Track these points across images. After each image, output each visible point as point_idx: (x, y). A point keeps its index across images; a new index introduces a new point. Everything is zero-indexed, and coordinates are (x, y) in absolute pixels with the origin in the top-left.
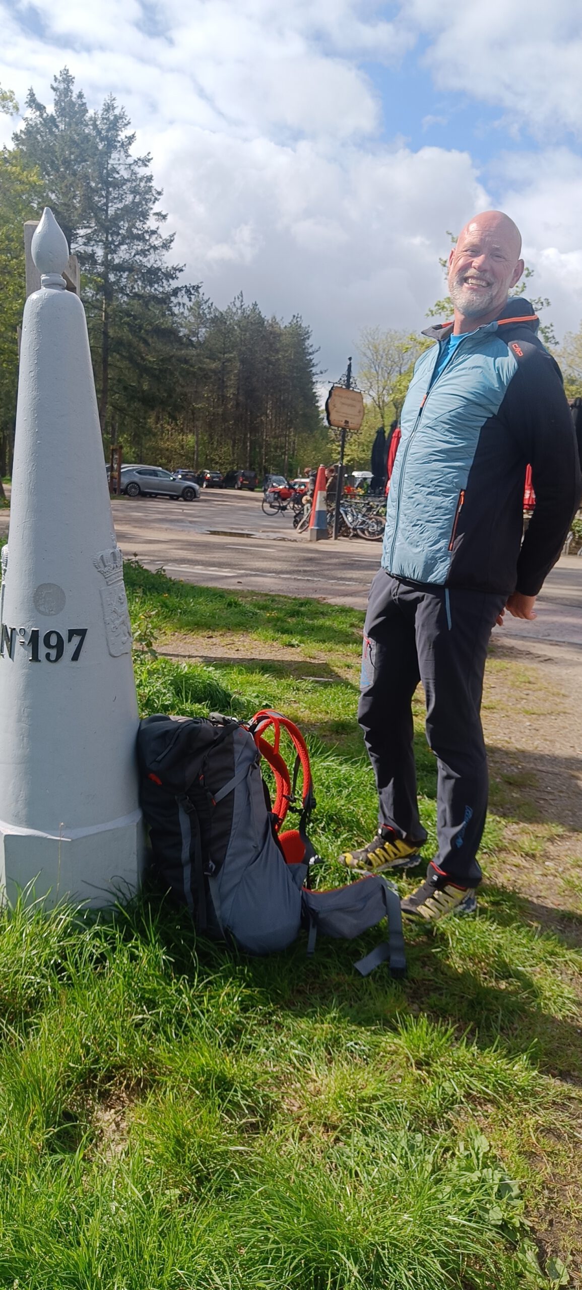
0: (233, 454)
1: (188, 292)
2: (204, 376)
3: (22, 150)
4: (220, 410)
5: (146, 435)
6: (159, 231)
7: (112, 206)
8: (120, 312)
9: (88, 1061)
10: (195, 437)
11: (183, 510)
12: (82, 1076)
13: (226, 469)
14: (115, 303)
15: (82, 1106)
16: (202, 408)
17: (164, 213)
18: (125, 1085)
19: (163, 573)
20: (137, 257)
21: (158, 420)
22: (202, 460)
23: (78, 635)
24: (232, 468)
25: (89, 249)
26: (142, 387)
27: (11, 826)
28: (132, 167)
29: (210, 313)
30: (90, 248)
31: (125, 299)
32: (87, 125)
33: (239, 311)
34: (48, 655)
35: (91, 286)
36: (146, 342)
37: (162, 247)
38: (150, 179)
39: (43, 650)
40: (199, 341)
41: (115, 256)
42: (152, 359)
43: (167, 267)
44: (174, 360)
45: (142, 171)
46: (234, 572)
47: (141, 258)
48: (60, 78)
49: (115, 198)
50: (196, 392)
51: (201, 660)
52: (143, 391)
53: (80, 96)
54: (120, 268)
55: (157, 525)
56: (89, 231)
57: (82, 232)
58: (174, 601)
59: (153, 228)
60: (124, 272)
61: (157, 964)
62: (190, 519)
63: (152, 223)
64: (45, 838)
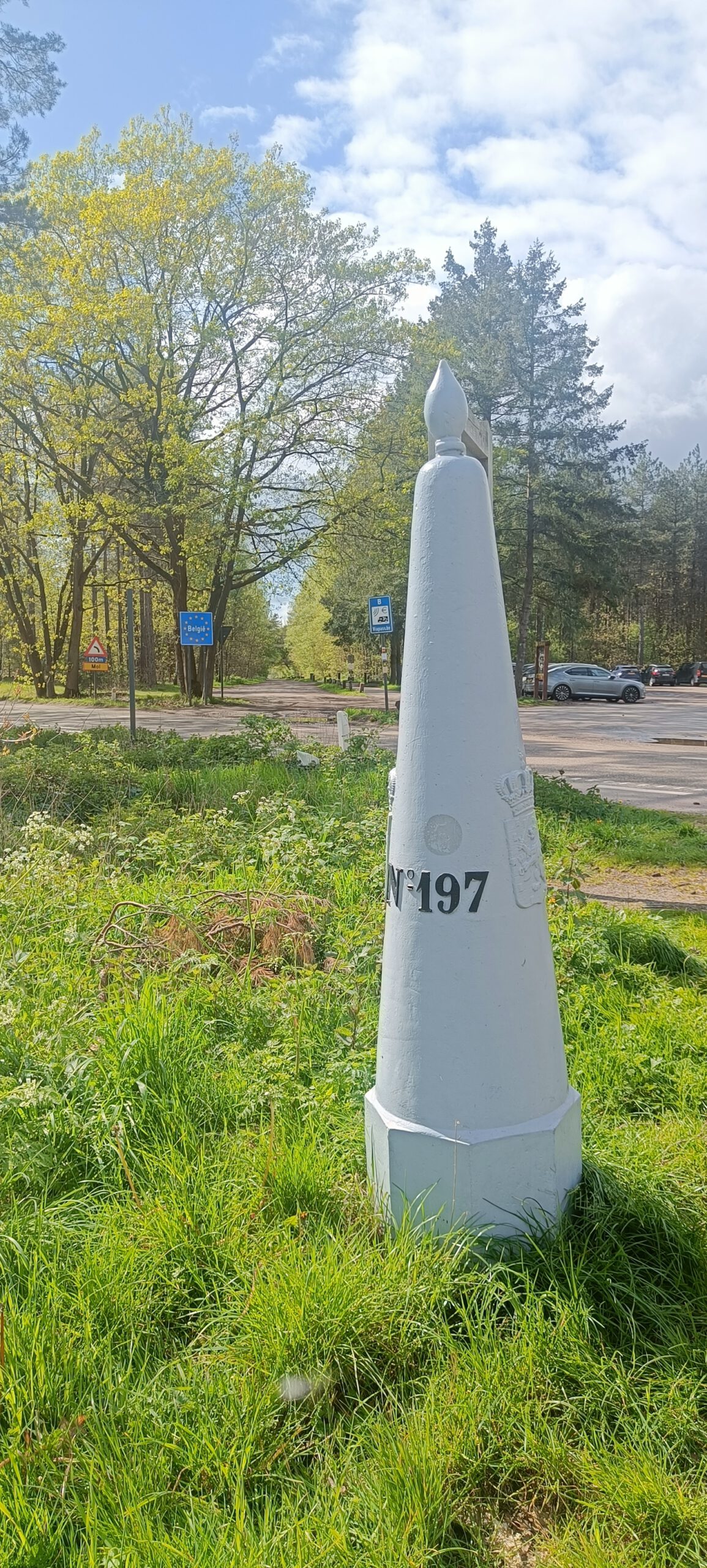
0: (688, 643)
1: (630, 454)
2: (651, 550)
3: (437, 320)
4: (671, 591)
5: (578, 627)
6: (594, 387)
7: (538, 366)
8: (547, 485)
9: (487, 1455)
10: (639, 625)
11: (623, 714)
12: (478, 1476)
13: (679, 661)
14: (542, 476)
15: (477, 1520)
16: (647, 589)
17: (599, 365)
18: (536, 1500)
19: (596, 793)
20: (567, 419)
21: (593, 607)
22: (647, 652)
23: (477, 879)
24: (687, 660)
25: (513, 419)
26: (573, 570)
27: (397, 1119)
28: (562, 318)
29: (658, 475)
30: (513, 417)
31: (553, 469)
32: (511, 280)
33: (695, 469)
34: (441, 905)
35: (513, 459)
36: (579, 518)
37: (597, 404)
38: (583, 328)
39: (435, 898)
40: (644, 511)
41: (542, 422)
42: (585, 537)
43: (604, 426)
44: (612, 534)
45: (572, 321)
46: (689, 791)
47: (573, 421)
48: (481, 233)
49: (542, 356)
50: (641, 571)
51: (644, 905)
52: (576, 575)
53: (504, 249)
54: (547, 435)
55: (591, 735)
56: (511, 398)
57: (503, 400)
58: (608, 828)
59: (587, 384)
60: (552, 439)
61: (581, 1328)
62: (632, 725)
63: (585, 379)
64: (438, 1139)
